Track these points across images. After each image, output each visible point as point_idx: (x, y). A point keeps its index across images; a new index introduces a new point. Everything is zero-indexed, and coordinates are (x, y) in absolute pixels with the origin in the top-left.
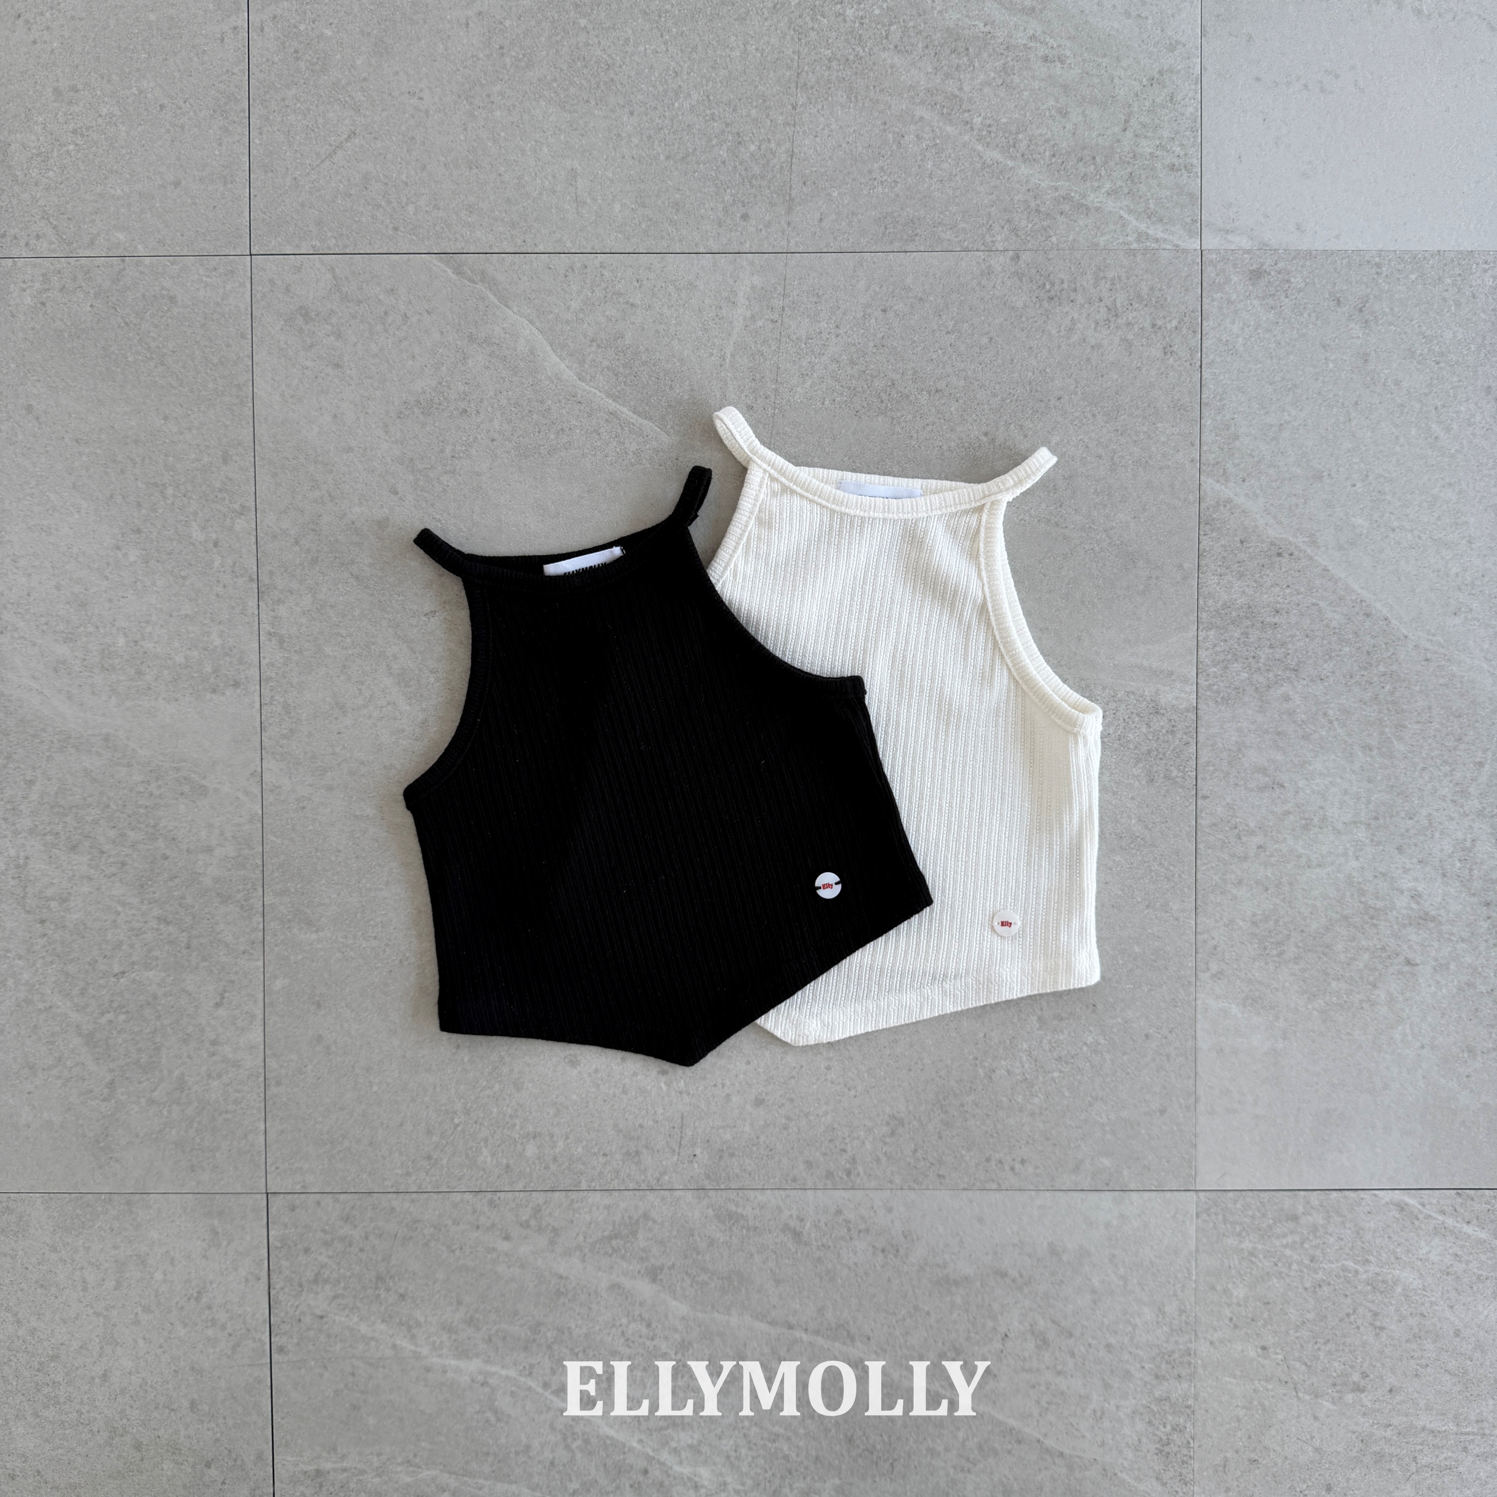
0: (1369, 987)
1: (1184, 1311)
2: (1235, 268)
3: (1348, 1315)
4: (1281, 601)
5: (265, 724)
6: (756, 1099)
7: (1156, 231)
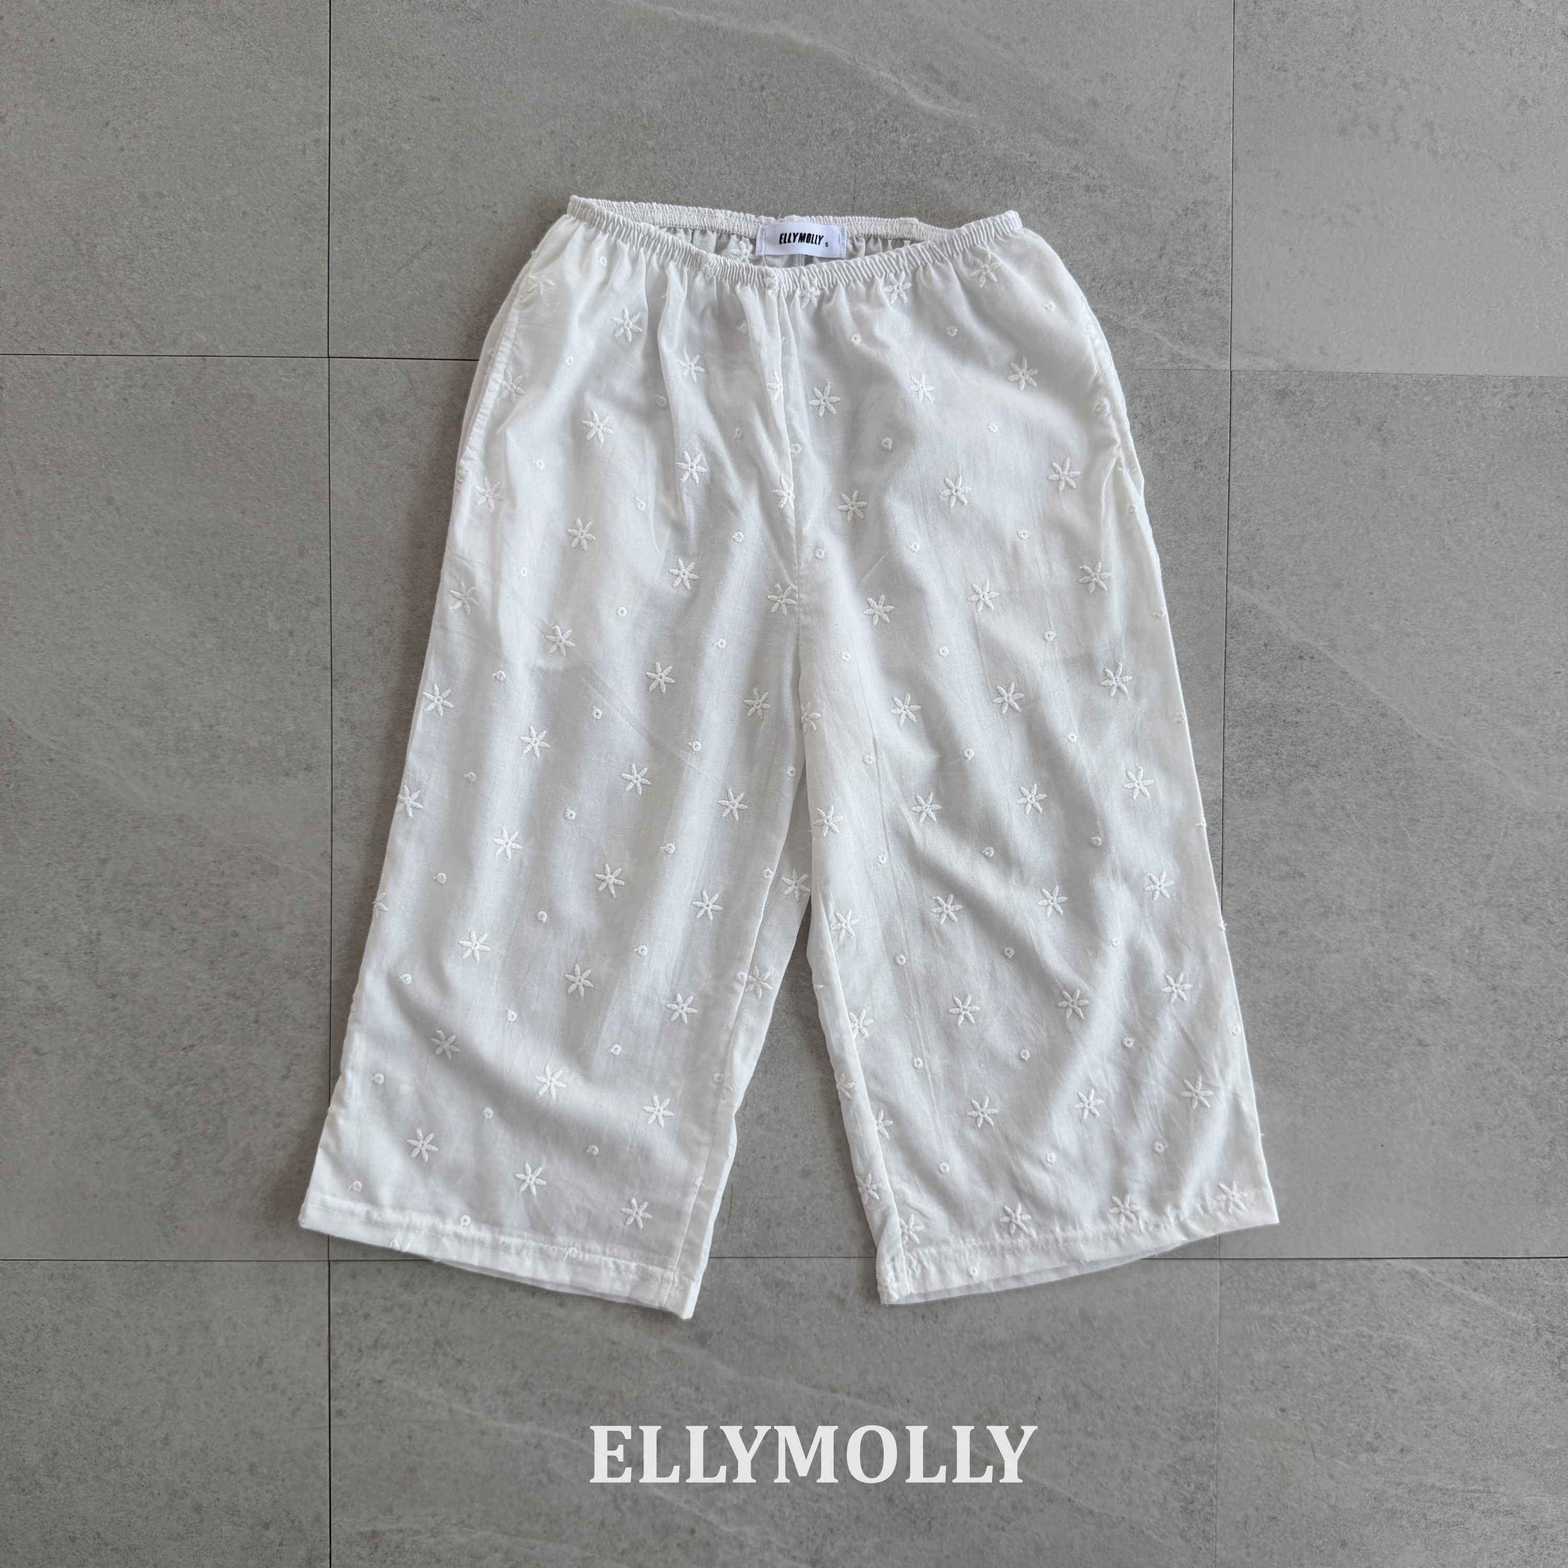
0: (1384, 1066)
1: (1208, 1375)
2: (1262, 388)
3: (1362, 1378)
4: (1302, 701)
5: (336, 807)
6: (803, 1170)
7: (1188, 352)
